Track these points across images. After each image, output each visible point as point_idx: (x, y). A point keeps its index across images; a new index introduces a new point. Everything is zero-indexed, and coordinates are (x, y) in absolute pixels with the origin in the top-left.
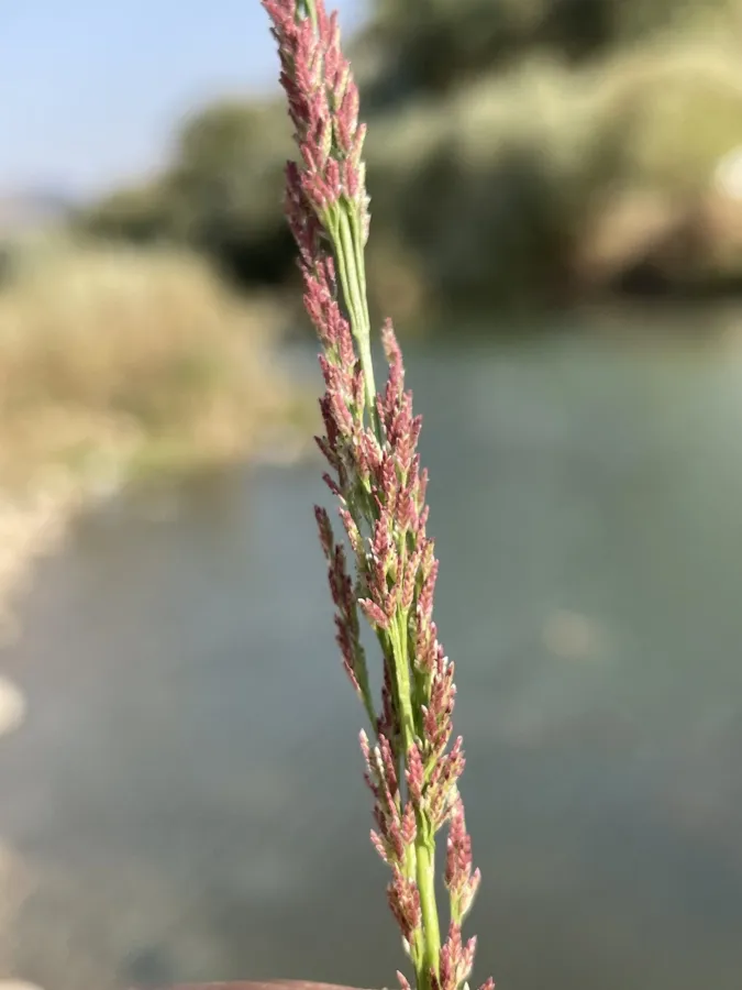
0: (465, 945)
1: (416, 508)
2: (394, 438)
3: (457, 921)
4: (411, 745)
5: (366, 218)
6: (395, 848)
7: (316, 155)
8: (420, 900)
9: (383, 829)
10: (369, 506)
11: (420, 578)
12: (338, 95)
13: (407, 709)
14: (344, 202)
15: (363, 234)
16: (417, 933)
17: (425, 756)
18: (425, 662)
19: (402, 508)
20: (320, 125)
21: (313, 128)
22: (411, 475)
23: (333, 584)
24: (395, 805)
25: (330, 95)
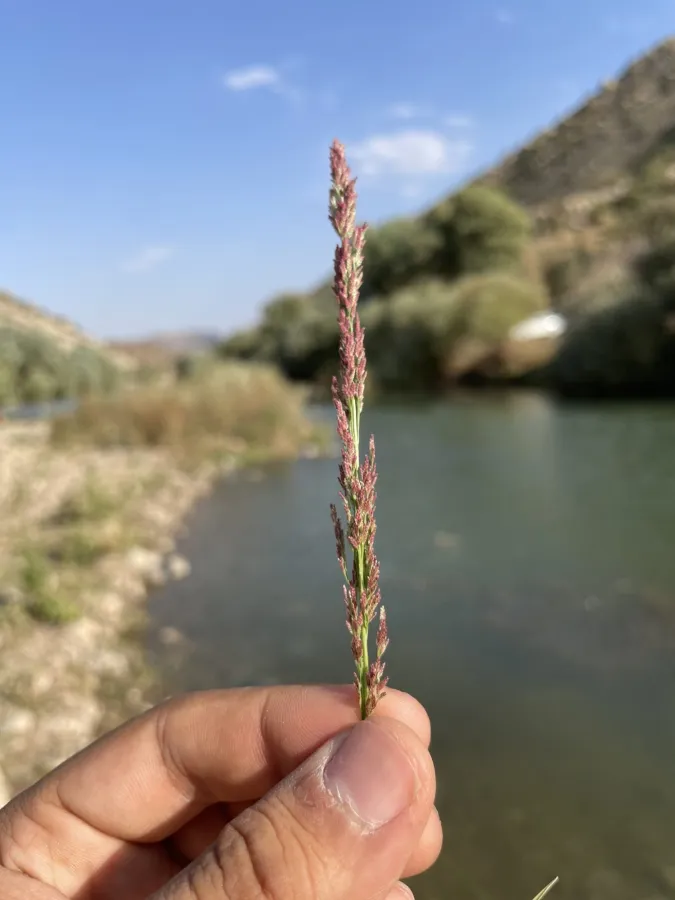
0: (381, 665)
1: (371, 506)
2: (366, 481)
3: (379, 655)
4: (362, 590)
5: (362, 404)
6: (355, 628)
7: (348, 380)
8: (362, 646)
9: (350, 621)
10: (355, 504)
11: (370, 531)
12: (359, 360)
13: (362, 577)
14: (356, 398)
15: (360, 410)
16: (361, 659)
17: (368, 595)
18: (370, 561)
19: (366, 507)
20: (352, 371)
21: (349, 371)
22: (370, 495)
23: (336, 531)
24: (356, 612)
25: (356, 360)
